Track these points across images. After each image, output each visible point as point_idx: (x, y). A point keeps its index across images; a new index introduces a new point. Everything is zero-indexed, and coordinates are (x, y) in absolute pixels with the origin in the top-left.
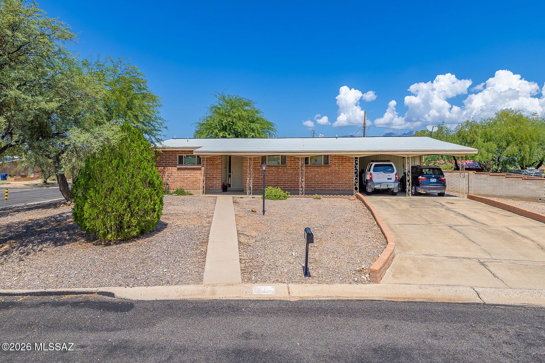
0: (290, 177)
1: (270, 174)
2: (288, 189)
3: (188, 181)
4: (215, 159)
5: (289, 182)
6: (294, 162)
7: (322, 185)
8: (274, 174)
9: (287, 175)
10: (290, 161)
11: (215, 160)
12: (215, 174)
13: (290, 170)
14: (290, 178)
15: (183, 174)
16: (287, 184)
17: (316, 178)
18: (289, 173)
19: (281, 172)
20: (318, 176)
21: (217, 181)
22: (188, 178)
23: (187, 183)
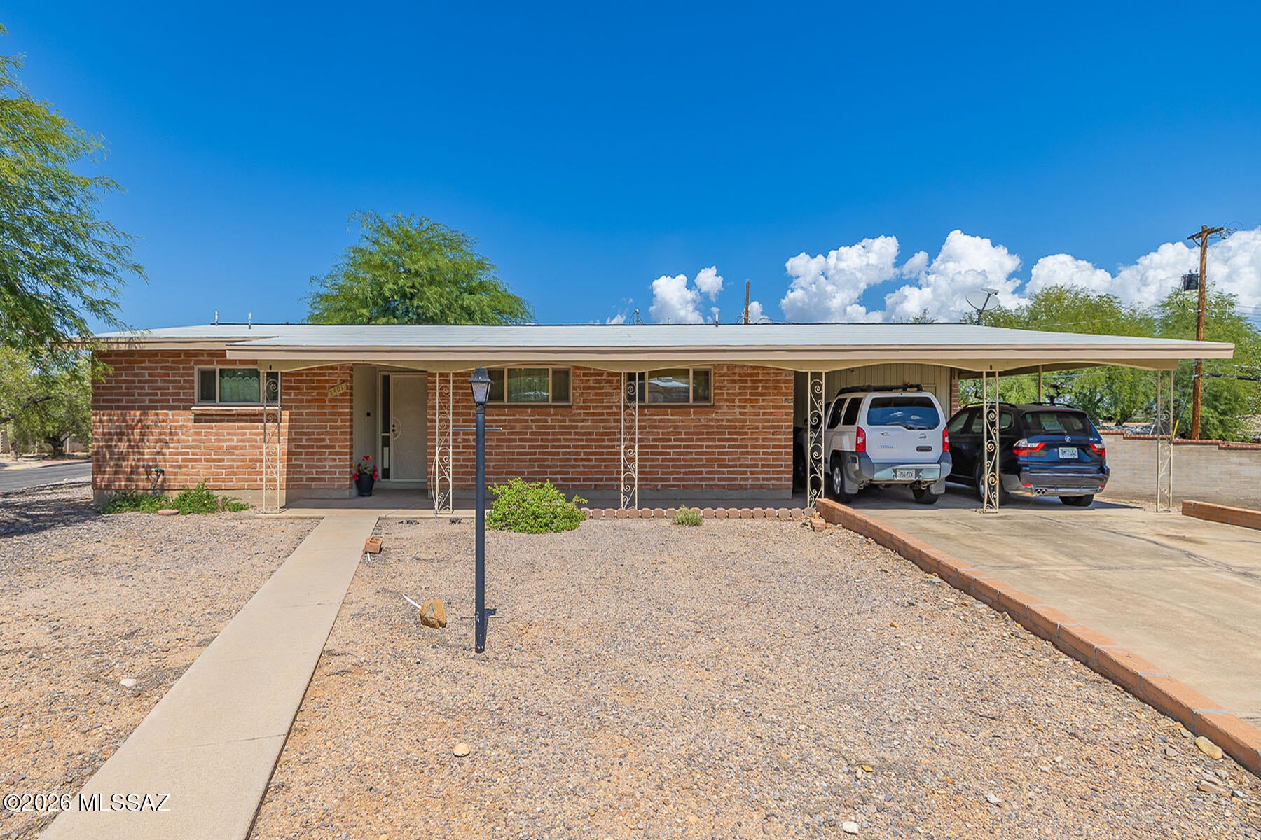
0: (584, 443)
1: (517, 434)
2: (577, 483)
3: (233, 460)
4: (327, 381)
5: (582, 460)
6: (596, 394)
7: (687, 470)
8: (532, 434)
9: (573, 437)
10: (585, 388)
11: (327, 385)
12: (328, 434)
13: (582, 421)
14: (582, 447)
15: (217, 434)
16: (574, 466)
17: (671, 447)
18: (579, 430)
19: (554, 427)
20: (675, 440)
21: (335, 460)
22: (235, 448)
23: (232, 467)
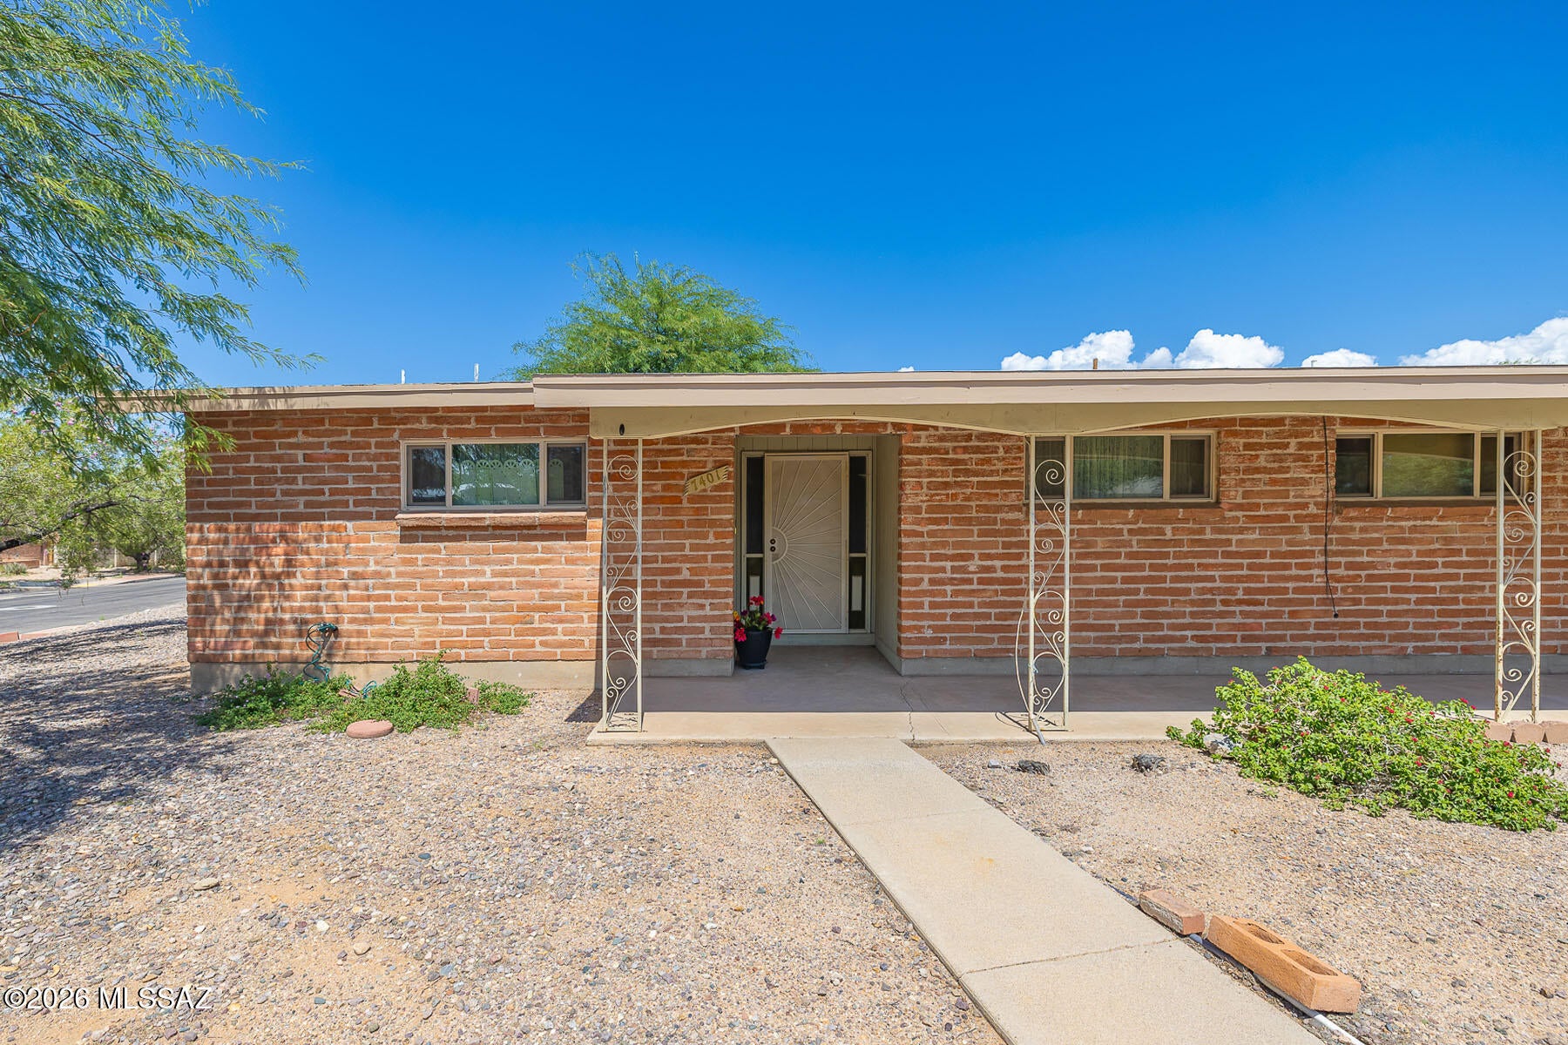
0: (1245, 572)
1: (1098, 555)
2: (1229, 645)
3: (484, 609)
4: (684, 464)
5: (1240, 602)
6: (1274, 482)
7: (1471, 620)
8: (1130, 555)
9: (1220, 560)
10: (1246, 471)
11: (685, 471)
12: (686, 559)
13: (1241, 531)
14: (1240, 579)
15: (449, 563)
16: (1221, 615)
17: (1437, 578)
18: (1233, 548)
19: (1179, 543)
20: (1445, 565)
21: (702, 607)
22: (489, 586)
23: (482, 621)
